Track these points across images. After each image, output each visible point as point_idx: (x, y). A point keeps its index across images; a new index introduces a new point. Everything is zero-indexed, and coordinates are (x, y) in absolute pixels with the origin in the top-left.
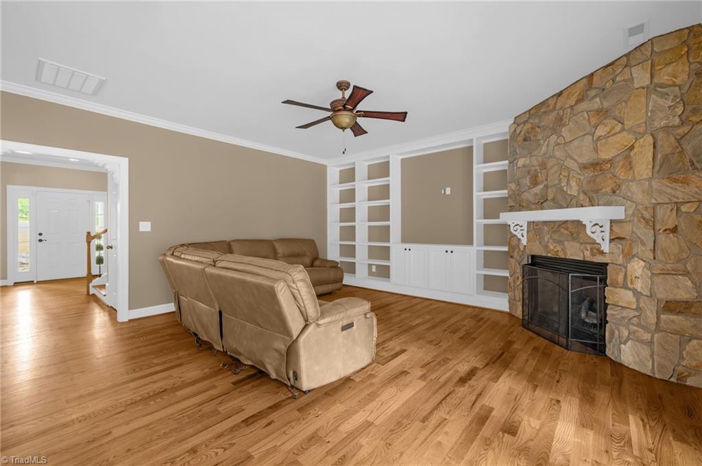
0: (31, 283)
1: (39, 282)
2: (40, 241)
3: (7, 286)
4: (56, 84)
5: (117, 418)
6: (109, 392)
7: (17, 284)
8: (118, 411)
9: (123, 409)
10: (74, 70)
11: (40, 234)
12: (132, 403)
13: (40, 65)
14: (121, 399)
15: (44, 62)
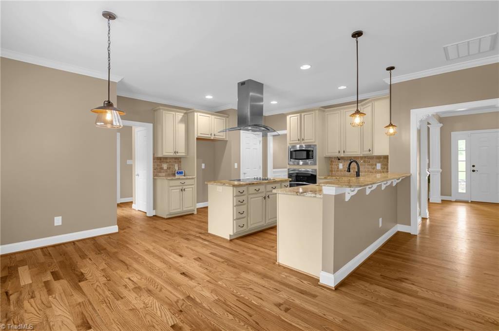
0: (466, 202)
1: (472, 202)
2: (474, 171)
3: (451, 201)
4: (470, 54)
5: (474, 324)
6: (479, 302)
7: (456, 201)
8: (477, 319)
9: (483, 321)
10: (468, 40)
11: (474, 166)
12: (493, 323)
13: (445, 49)
14: (487, 314)
15: (447, 47)
